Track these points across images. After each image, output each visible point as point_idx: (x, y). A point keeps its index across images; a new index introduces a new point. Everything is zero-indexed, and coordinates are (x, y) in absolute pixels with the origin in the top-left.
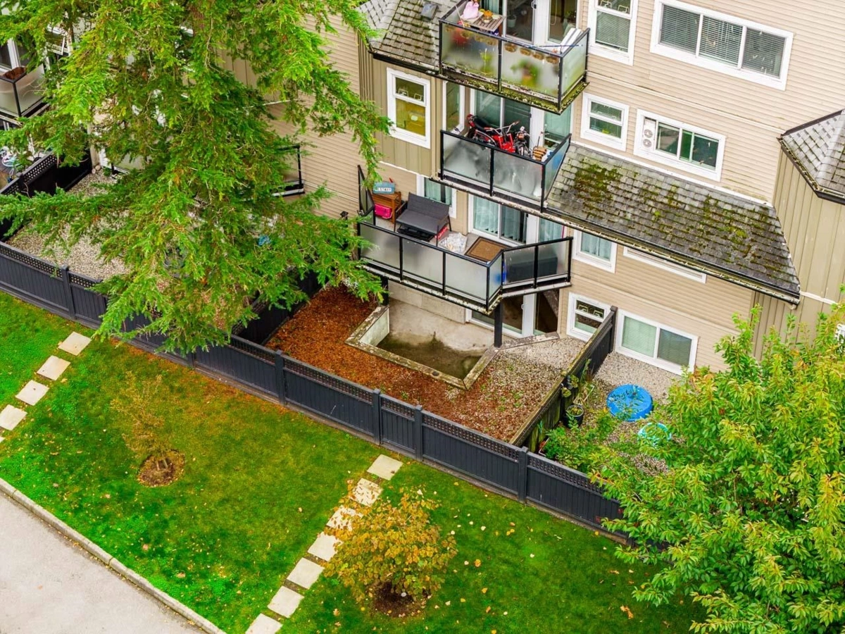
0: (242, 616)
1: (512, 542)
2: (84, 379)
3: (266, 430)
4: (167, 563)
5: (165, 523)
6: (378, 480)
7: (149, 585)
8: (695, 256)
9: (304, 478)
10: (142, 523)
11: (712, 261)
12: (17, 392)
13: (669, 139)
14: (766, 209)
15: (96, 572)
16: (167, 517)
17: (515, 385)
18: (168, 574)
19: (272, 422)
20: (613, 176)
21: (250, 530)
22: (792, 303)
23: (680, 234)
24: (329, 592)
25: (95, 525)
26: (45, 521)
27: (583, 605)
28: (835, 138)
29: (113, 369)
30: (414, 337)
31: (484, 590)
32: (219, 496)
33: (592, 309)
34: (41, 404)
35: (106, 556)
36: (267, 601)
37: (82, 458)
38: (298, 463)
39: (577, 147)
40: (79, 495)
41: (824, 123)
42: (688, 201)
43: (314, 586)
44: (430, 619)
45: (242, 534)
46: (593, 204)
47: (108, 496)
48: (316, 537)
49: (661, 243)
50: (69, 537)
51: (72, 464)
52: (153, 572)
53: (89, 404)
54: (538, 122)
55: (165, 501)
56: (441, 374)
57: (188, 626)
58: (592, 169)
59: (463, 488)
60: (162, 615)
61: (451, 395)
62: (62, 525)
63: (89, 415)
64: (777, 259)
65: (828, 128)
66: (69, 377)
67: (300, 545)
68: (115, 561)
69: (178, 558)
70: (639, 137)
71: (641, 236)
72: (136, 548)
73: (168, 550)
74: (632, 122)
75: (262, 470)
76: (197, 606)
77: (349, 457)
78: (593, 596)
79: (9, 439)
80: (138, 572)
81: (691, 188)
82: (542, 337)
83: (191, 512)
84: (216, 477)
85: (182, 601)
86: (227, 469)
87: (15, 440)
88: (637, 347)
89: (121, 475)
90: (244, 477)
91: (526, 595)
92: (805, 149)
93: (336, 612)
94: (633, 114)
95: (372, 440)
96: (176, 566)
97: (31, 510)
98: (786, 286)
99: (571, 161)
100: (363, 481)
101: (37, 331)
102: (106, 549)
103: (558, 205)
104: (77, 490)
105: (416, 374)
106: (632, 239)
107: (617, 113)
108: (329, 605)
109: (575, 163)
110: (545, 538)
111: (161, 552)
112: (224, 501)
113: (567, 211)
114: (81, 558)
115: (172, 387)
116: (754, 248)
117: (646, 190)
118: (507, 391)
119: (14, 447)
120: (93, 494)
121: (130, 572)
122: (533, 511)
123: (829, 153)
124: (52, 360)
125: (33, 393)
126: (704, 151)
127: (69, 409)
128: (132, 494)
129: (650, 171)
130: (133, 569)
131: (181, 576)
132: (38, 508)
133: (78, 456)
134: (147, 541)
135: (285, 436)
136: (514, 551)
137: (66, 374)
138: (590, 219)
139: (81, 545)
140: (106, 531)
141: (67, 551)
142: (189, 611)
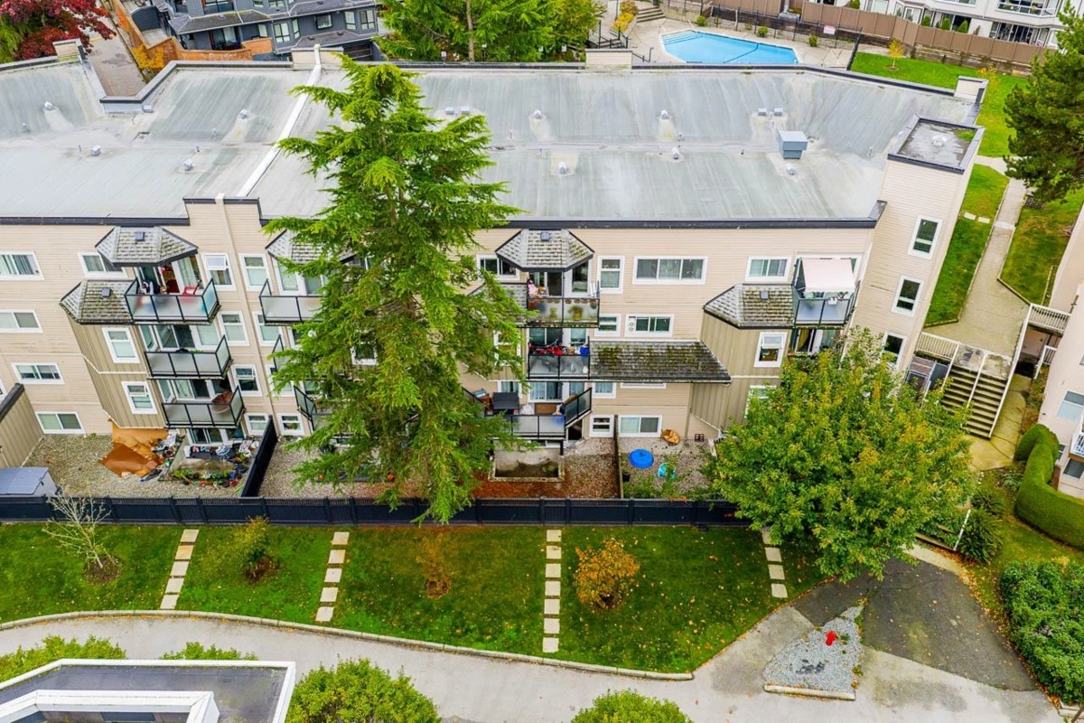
0: (535, 643)
1: (640, 547)
2: (360, 556)
3: (481, 541)
4: (476, 635)
5: (460, 614)
6: (556, 544)
7: (475, 650)
8: (675, 376)
9: (518, 558)
10: (447, 619)
11: (684, 376)
12: (324, 579)
13: (642, 325)
14: (698, 343)
15: (438, 657)
16: (459, 610)
17: (584, 471)
18: (481, 640)
19: (480, 536)
20: (618, 350)
21: (509, 597)
22: (726, 383)
23: (662, 368)
24: (570, 611)
25: (421, 633)
26: (391, 643)
27: (693, 563)
28: (737, 300)
29: (373, 543)
30: (508, 466)
31: (644, 576)
32: (479, 587)
33: (601, 420)
34: (343, 579)
35: (440, 646)
36: (542, 630)
37: (389, 599)
38: (509, 552)
39: (593, 342)
40: (401, 620)
41: (726, 294)
42: (659, 351)
43: (561, 611)
44: (629, 602)
45: (505, 601)
46: (614, 367)
47: (418, 613)
48: (544, 586)
49: (655, 376)
50: (411, 645)
51: (385, 604)
52: (472, 643)
53: (372, 568)
54: (568, 335)
55: (453, 601)
56: (546, 479)
57: (509, 662)
58: (606, 350)
59: (598, 531)
60: (491, 663)
61: (558, 487)
62: (403, 640)
63: (377, 574)
64: (713, 365)
65: (731, 296)
66: (350, 558)
67: (539, 594)
68: (446, 646)
69: (480, 629)
70: (627, 327)
71: (644, 375)
72: (454, 635)
73: (472, 627)
74: (623, 322)
75: (493, 563)
76: (508, 649)
77: (533, 538)
78: (694, 557)
79: (337, 607)
80: (463, 646)
81: (658, 345)
82: (578, 443)
83: (471, 602)
84: (471, 577)
85: (499, 650)
86: (474, 571)
87: (341, 606)
88: (629, 431)
89: (417, 599)
90: (486, 571)
91: (664, 570)
92: (722, 309)
93: (581, 619)
94: (624, 317)
95: (538, 525)
96: (482, 634)
97: (378, 640)
98: (723, 376)
99: (593, 351)
100: (548, 547)
101: (312, 540)
102: (436, 642)
103: (596, 373)
104: (397, 617)
105: (534, 483)
106: (639, 378)
107: (614, 319)
108: (576, 618)
109: (595, 350)
110: (654, 539)
111: (468, 630)
112: (484, 588)
113: (602, 375)
114: (425, 654)
115: (414, 540)
116: (700, 363)
117: (637, 352)
118: (582, 475)
119: (344, 610)
120: (409, 616)
121: (459, 648)
122: (639, 528)
123: (737, 307)
124: (333, 553)
125: (334, 575)
126: (663, 325)
127: (362, 575)
128: (431, 606)
129: (635, 342)
130: (460, 645)
131: (488, 638)
132: (382, 637)
133: (387, 599)
134: (457, 628)
135: (493, 541)
136: (644, 551)
137: (347, 557)
138: (615, 375)
139: (420, 646)
140: (430, 632)
141: (415, 653)
142: (506, 654)
